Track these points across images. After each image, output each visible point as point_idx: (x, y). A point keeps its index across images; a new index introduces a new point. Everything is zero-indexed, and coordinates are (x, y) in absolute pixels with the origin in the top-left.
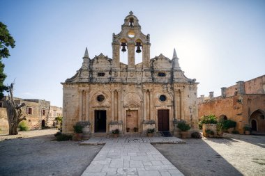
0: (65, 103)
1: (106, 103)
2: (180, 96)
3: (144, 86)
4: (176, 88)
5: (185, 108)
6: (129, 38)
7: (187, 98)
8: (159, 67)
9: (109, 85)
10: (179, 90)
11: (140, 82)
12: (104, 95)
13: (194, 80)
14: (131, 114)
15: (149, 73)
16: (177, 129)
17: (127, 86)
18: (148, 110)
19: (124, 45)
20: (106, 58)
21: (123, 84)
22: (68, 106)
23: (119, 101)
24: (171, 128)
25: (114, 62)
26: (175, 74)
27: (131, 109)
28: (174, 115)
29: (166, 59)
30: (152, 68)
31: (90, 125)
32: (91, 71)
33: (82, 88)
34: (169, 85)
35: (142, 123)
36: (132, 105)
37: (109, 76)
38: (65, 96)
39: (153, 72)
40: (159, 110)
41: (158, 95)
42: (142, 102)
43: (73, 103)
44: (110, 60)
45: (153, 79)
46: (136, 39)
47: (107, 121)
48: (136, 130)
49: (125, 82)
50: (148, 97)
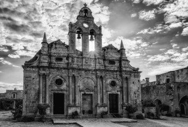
0: (26, 85)
1: (64, 86)
2: (127, 82)
3: (98, 72)
4: (125, 76)
5: (131, 93)
6: (84, 27)
7: (132, 84)
8: (109, 56)
9: (67, 71)
10: (127, 77)
11: (94, 69)
12: (63, 79)
13: (138, 69)
14: (86, 97)
15: (101, 61)
16: (125, 111)
17: (83, 72)
18: (101, 94)
19: (79, 33)
20: (64, 44)
21: (80, 69)
22: (28, 88)
23: (77, 86)
24: (120, 111)
25: (71, 48)
26: (123, 62)
27: (87, 93)
28: (123, 99)
29: (116, 49)
30: (104, 56)
31: (49, 107)
32: (50, 56)
33: (42, 72)
34: (118, 73)
35: (96, 106)
36: (88, 89)
37: (66, 61)
38: (26, 78)
39: (104, 60)
40: (110, 94)
41: (109, 81)
42: (96, 87)
43: (33, 86)
44: (67, 47)
45: (105, 66)
46: (90, 29)
47: (65, 103)
48: (90, 112)
49: (81, 67)
50: (101, 83)
